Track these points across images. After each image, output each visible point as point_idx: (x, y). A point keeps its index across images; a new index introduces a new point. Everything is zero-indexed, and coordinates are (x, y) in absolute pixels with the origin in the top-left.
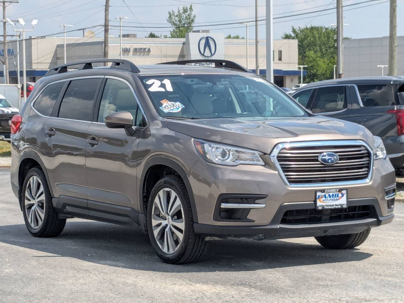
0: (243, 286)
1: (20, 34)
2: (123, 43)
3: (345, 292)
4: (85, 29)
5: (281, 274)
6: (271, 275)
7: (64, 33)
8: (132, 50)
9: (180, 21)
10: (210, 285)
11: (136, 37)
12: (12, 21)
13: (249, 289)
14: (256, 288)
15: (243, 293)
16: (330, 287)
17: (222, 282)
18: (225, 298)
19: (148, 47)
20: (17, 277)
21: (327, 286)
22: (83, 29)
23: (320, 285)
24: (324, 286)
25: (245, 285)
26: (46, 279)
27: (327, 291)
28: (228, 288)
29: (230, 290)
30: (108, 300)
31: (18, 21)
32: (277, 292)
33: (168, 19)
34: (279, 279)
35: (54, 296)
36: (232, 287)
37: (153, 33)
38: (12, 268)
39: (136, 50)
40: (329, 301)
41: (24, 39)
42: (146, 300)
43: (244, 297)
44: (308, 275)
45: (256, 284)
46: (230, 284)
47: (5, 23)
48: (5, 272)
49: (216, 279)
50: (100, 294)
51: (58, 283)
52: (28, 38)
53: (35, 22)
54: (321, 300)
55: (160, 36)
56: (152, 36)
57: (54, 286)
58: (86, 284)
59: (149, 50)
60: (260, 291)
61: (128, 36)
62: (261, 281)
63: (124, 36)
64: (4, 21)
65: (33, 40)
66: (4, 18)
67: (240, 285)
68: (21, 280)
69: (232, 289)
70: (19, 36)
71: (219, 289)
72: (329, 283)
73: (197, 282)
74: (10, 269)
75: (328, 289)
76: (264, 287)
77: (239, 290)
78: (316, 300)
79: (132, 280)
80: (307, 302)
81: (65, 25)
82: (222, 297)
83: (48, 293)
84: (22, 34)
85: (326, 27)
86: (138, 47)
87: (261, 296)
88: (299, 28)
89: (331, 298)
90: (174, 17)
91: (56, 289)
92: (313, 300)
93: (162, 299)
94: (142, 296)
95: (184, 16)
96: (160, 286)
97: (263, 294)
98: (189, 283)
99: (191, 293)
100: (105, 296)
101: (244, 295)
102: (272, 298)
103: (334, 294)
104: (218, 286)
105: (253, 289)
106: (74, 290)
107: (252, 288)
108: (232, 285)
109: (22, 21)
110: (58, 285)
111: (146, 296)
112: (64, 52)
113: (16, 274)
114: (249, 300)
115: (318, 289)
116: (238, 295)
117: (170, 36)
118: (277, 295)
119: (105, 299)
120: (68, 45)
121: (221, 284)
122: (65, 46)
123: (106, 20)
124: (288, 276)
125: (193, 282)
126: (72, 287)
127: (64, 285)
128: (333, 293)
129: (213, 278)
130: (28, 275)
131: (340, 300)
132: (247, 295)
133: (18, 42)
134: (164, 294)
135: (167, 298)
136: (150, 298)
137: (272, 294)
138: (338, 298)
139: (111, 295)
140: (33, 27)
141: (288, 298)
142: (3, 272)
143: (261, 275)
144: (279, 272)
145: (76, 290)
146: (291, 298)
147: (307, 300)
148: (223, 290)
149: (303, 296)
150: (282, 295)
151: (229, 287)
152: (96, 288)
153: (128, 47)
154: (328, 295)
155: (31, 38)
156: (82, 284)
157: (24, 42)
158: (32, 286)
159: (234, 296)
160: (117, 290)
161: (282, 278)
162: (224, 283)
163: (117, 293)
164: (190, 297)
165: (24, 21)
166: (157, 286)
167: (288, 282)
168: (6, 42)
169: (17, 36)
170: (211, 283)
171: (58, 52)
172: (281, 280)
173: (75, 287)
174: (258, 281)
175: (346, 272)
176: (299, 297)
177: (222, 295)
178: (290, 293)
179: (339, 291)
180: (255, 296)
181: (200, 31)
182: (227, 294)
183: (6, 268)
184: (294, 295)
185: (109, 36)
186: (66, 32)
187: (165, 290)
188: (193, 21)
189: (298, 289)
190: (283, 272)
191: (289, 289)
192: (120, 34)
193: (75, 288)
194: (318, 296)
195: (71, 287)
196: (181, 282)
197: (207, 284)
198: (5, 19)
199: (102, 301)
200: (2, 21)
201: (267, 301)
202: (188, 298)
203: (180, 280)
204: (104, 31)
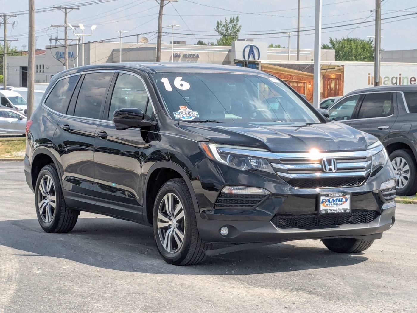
0: (302, 292)
1: (80, 39)
2: (174, 49)
3: (408, 301)
4: (140, 34)
5: (340, 280)
6: (330, 281)
7: (120, 38)
8: (181, 56)
9: (227, 30)
10: (269, 290)
11: (186, 44)
12: (73, 26)
13: (309, 296)
14: (316, 294)
15: (304, 300)
16: (393, 295)
17: (281, 287)
18: (286, 305)
19: (197, 54)
20: (74, 274)
21: (389, 294)
22: (138, 35)
23: (382, 293)
24: (386, 294)
25: (305, 290)
26: (103, 277)
27: (390, 300)
28: (288, 294)
29: (289, 296)
30: (166, 303)
31: (78, 27)
32: (339, 299)
33: (216, 28)
34: (339, 285)
35: (112, 297)
36: (292, 293)
37: (201, 40)
38: (69, 264)
39: (185, 56)
40: (393, 311)
41: (83, 42)
42: (205, 304)
43: (305, 304)
44: (367, 282)
45: (316, 290)
46: (290, 289)
47: (66, 28)
48: (63, 269)
49: (274, 283)
50: (158, 296)
51: (116, 282)
52: (87, 42)
53: (93, 27)
54: (384, 309)
55: (207, 44)
56: (200, 43)
57: (112, 286)
58: (143, 284)
59: (198, 56)
60: (320, 298)
61: (178, 43)
62: (321, 287)
63: (175, 43)
64: (65, 26)
65: (91, 44)
66: (65, 22)
67: (299, 290)
68: (78, 278)
69: (292, 294)
70: (79, 40)
71: (279, 293)
72: (391, 292)
73: (256, 285)
74: (68, 266)
75: (390, 298)
76: (324, 294)
77: (299, 296)
78: (380, 310)
79: (190, 281)
80: (371, 311)
81: (121, 31)
82: (282, 303)
83: (106, 293)
84: (81, 39)
85: (362, 39)
86: (187, 53)
87: (323, 303)
88: (336, 39)
89: (395, 308)
90: (221, 27)
91: (114, 289)
92: (377, 309)
93: (221, 303)
94: (201, 299)
95: (230, 26)
96: (219, 288)
97: (324, 301)
98: (247, 286)
99: (251, 297)
100: (163, 298)
101: (305, 302)
102: (334, 306)
103: (398, 303)
104: (277, 291)
105: (313, 296)
106: (131, 290)
107: (312, 294)
108: (292, 290)
109: (81, 26)
110: (115, 285)
111: (205, 300)
112: (119, 56)
113: (74, 271)
114: (311, 307)
115: (380, 297)
116: (298, 301)
117: (217, 44)
118: (338, 303)
119: (163, 301)
120: (123, 50)
121: (280, 289)
122: (121, 50)
123: (160, 27)
124: (348, 283)
125: (252, 286)
126: (130, 287)
127: (121, 285)
128: (396, 302)
129: (271, 282)
130: (85, 272)
131: (404, 311)
132: (308, 302)
133: (78, 45)
134: (223, 298)
135: (226, 302)
136: (210, 302)
137: (333, 301)
138: (402, 308)
139: (170, 297)
140: (92, 32)
141: (351, 307)
142: (61, 269)
143: (320, 281)
144: (338, 278)
145: (133, 291)
146: (353, 306)
147: (370, 310)
148: (283, 295)
149: (366, 305)
150: (344, 302)
151: (288, 292)
152: (153, 289)
153: (178, 53)
154: (392, 304)
155: (89, 42)
156: (140, 284)
157: (83, 45)
158: (89, 285)
159: (295, 302)
160: (175, 292)
161: (342, 284)
162: (283, 287)
163: (176, 295)
164: (250, 302)
165: (84, 26)
166: (215, 289)
167: (348, 288)
168: (67, 45)
169: (77, 40)
170: (270, 287)
171: (114, 56)
172: (341, 286)
173: (133, 287)
174: (318, 287)
175: (406, 280)
176: (362, 306)
177: (283, 301)
178: (352, 301)
179: (403, 301)
180: (317, 303)
181: (245, 40)
182: (287, 300)
183: (64, 265)
184: (357, 303)
185: (162, 43)
186: (122, 37)
187: (224, 294)
188: (238, 30)
189: (360, 297)
190: (342, 278)
191: (350, 296)
192: (171, 41)
193: (133, 289)
194: (381, 305)
195: (128, 286)
196: (239, 285)
197: (266, 289)
198: (67, 24)
199: (161, 304)
200: (64, 26)
201: (329, 310)
202: (248, 303)
203: (238, 283)
204: (157, 38)
